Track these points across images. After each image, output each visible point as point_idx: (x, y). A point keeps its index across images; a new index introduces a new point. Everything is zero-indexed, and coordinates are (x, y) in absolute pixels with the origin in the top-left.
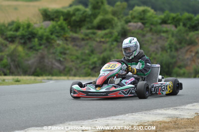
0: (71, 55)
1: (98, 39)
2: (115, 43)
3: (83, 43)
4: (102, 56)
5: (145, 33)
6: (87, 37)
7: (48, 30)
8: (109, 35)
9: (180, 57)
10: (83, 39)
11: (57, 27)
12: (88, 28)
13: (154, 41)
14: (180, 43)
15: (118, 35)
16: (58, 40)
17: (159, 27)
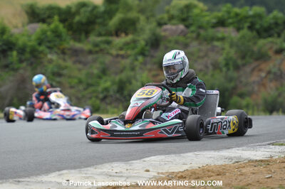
0: (70, 77)
1: (114, 52)
2: (141, 58)
3: (90, 57)
4: (117, 78)
5: (188, 41)
6: (97, 49)
7: (33, 37)
8: (132, 45)
9: (243, 79)
10: (90, 52)
11: (49, 33)
12: (100, 35)
13: (202, 54)
14: (243, 57)
15: (146, 45)
16: (50, 53)
17: (211, 32)
